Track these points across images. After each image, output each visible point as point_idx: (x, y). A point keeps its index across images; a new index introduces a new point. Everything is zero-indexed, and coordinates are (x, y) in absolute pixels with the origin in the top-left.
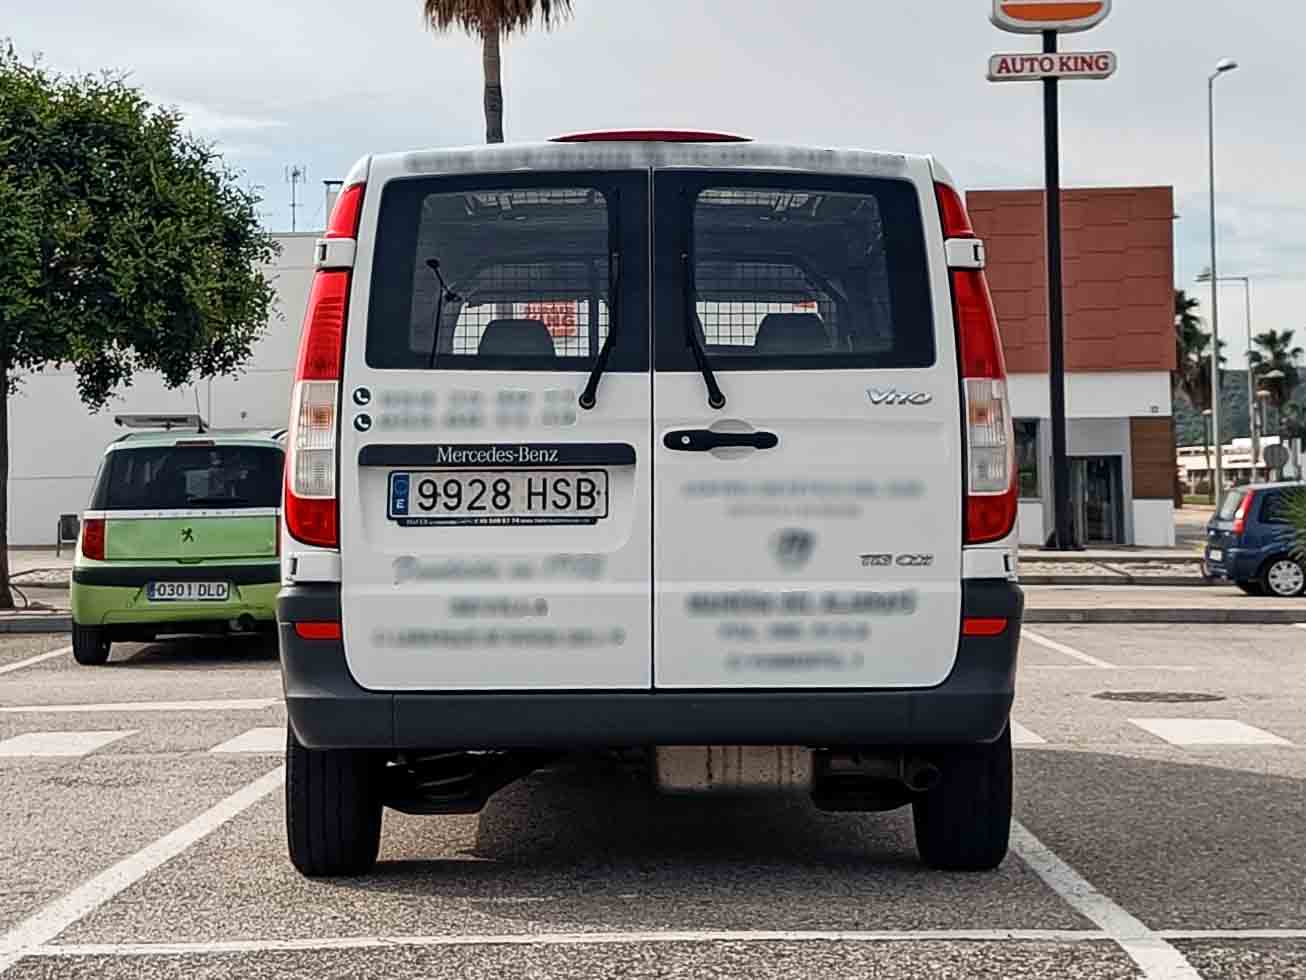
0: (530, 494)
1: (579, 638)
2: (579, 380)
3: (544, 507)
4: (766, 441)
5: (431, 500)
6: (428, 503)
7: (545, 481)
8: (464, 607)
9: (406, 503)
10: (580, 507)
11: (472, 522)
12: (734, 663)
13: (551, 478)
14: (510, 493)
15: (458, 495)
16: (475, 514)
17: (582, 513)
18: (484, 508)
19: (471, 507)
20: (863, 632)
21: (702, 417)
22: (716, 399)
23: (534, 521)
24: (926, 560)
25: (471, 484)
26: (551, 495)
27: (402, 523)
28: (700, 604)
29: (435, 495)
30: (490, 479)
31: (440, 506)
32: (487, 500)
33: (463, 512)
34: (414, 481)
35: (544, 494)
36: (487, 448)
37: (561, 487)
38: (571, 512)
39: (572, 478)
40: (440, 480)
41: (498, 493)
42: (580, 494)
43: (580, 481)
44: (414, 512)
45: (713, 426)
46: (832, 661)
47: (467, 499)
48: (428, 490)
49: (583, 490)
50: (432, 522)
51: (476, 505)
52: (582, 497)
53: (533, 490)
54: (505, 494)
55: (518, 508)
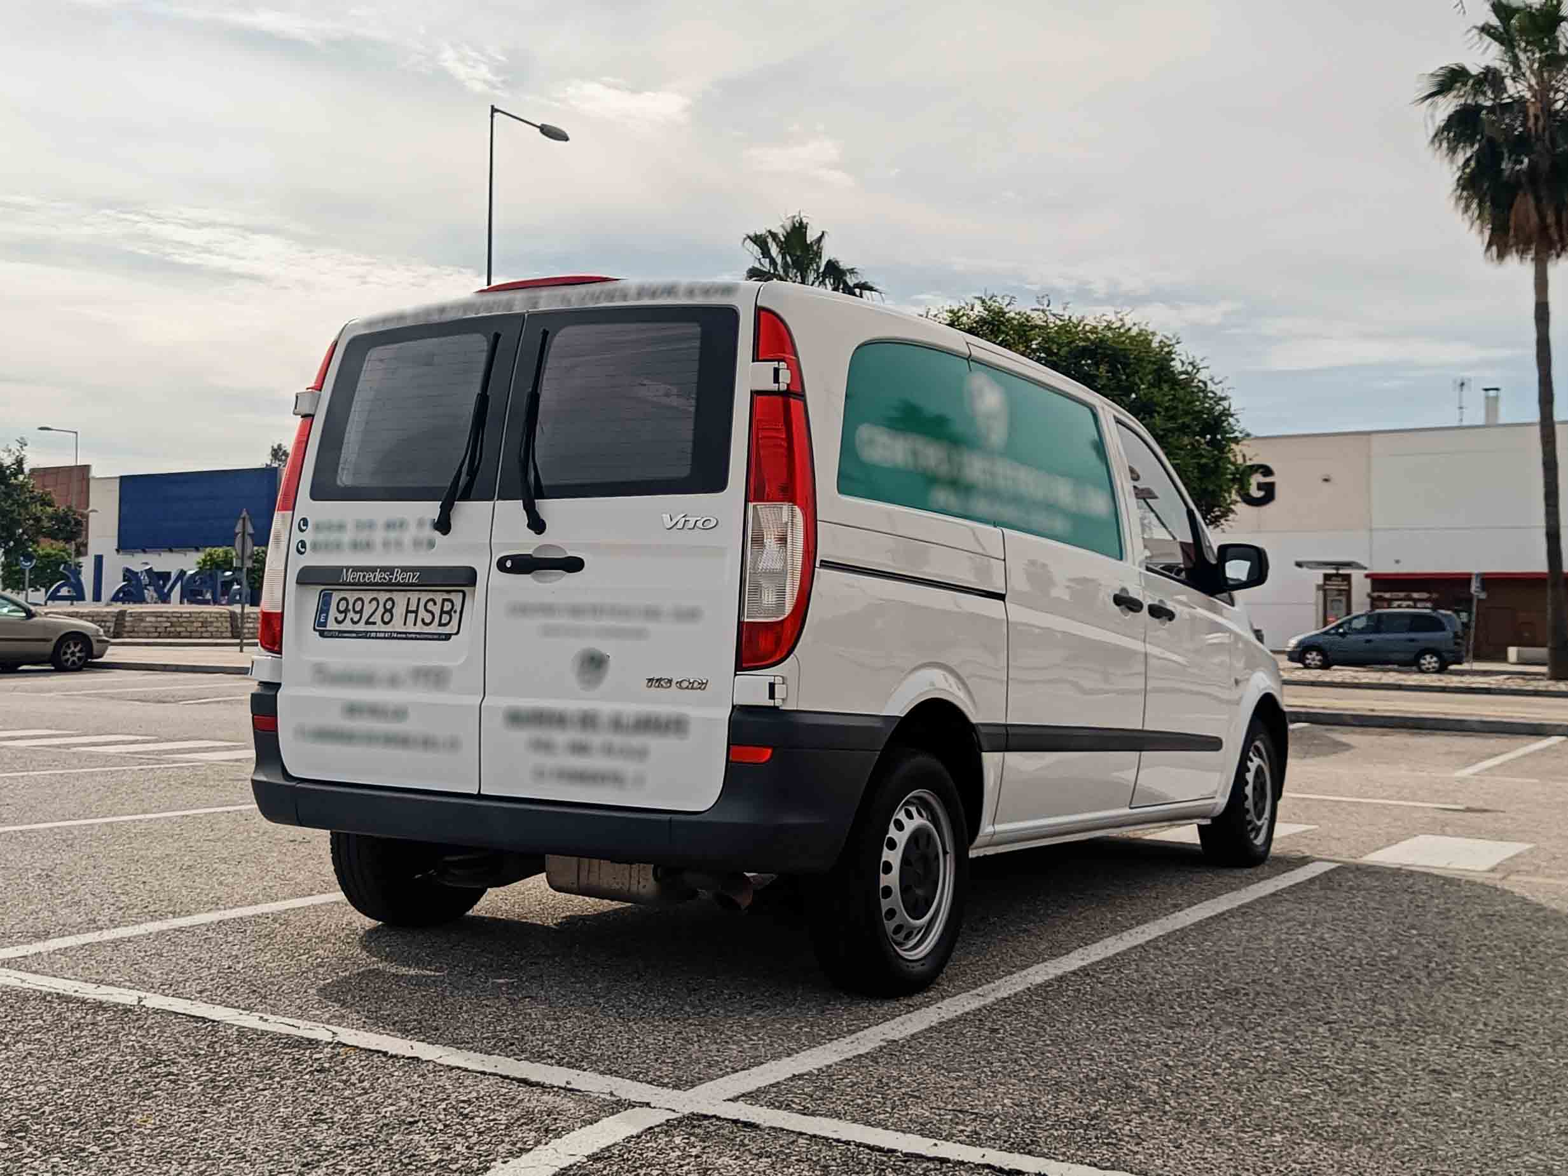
0: (408, 611)
1: (428, 743)
2: (432, 509)
3: (415, 624)
4: (574, 565)
5: (343, 615)
6: (341, 617)
7: (419, 599)
8: (352, 710)
9: (326, 618)
10: (440, 625)
11: (365, 635)
12: (540, 774)
13: (425, 597)
14: (394, 611)
15: (361, 612)
16: (370, 628)
17: (441, 630)
18: (374, 623)
19: (367, 623)
20: (641, 754)
21: (528, 543)
22: (537, 525)
23: (406, 636)
24: (703, 685)
25: (370, 602)
26: (422, 613)
27: (322, 634)
28: (516, 718)
29: (346, 611)
30: (383, 597)
31: (348, 620)
32: (377, 618)
33: (361, 627)
34: (336, 597)
35: (416, 612)
36: (373, 569)
37: (430, 606)
38: (434, 629)
39: (439, 598)
40: (352, 597)
41: (386, 610)
42: (442, 612)
43: (444, 600)
44: (332, 626)
45: (536, 550)
46: (616, 779)
47: (365, 616)
48: (342, 607)
49: (445, 609)
50: (341, 634)
51: (371, 620)
52: (444, 615)
53: (410, 609)
54: (390, 611)
55: (397, 625)
